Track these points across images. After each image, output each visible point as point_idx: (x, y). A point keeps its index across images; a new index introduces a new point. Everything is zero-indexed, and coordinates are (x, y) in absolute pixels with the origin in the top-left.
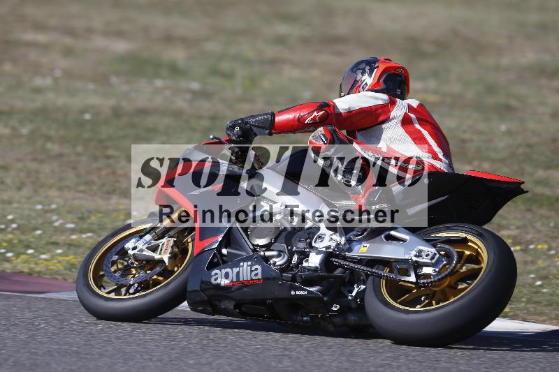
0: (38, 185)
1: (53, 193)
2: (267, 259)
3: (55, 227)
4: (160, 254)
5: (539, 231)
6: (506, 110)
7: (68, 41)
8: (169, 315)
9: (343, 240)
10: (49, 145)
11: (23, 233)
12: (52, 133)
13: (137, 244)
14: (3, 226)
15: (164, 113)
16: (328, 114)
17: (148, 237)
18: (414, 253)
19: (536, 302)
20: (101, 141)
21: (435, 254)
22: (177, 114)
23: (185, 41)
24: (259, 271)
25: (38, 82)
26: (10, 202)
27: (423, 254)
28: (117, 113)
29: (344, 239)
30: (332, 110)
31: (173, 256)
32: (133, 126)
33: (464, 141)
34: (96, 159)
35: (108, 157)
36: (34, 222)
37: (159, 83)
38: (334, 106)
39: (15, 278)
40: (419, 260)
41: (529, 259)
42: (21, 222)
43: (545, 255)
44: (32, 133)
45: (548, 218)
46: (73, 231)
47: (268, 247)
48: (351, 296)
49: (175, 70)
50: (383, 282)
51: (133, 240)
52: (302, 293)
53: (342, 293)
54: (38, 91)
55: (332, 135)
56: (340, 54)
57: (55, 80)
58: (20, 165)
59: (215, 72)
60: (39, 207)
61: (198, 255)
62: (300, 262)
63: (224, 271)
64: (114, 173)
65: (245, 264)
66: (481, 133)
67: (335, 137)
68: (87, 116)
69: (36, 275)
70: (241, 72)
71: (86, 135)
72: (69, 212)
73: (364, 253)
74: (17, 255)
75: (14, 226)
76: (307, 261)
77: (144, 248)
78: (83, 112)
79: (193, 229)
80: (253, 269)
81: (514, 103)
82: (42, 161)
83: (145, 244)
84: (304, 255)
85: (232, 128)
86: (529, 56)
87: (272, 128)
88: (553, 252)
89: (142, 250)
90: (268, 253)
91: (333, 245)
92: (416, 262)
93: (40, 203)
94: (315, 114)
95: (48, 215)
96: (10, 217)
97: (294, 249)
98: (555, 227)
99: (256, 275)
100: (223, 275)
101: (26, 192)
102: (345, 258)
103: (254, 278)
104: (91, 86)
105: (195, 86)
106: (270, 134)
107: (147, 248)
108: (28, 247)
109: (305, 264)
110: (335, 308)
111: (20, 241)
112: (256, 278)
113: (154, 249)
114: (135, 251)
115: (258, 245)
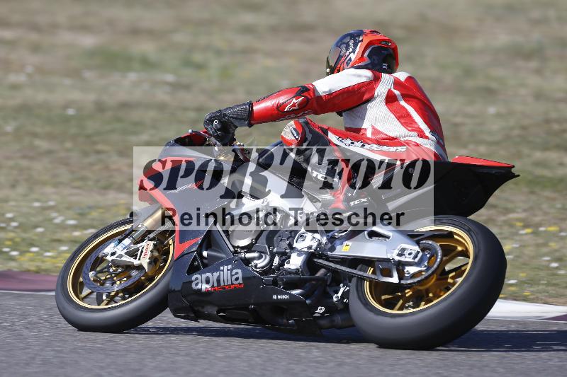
0: (33, 183)
1: (49, 190)
2: (247, 262)
3: (57, 225)
4: (139, 259)
5: (546, 214)
6: (489, 93)
7: (34, 37)
8: (149, 324)
9: (324, 240)
10: (38, 142)
11: (25, 231)
12: (38, 130)
13: (115, 249)
14: (3, 225)
15: (147, 106)
16: (308, 99)
17: (127, 241)
18: (397, 252)
19: (555, 285)
20: (88, 136)
21: (418, 252)
22: (162, 107)
23: (151, 33)
24: (240, 275)
25: (13, 78)
26: (6, 200)
27: (406, 253)
28: (100, 108)
29: (325, 238)
30: (312, 94)
31: (153, 261)
32: (119, 120)
33: (456, 125)
34: (85, 154)
35: (98, 152)
36: (33, 219)
37: (132, 76)
38: (314, 90)
39: (23, 277)
40: (402, 259)
41: (540, 241)
42: (22, 220)
43: (557, 236)
44: (17, 130)
45: (554, 199)
46: (75, 227)
47: (249, 248)
48: (337, 297)
49: (146, 64)
50: (367, 284)
51: (112, 245)
52: (284, 297)
53: (328, 293)
54: (15, 87)
55: (303, 128)
56: (310, 41)
57: (29, 75)
58: (11, 163)
59: (188, 63)
60: (37, 204)
61: (178, 259)
62: (282, 264)
63: (204, 276)
64: (107, 168)
65: (226, 267)
66: (472, 116)
67: (307, 130)
68: (71, 112)
69: (43, 273)
70: (215, 64)
71: (73, 130)
72: (68, 208)
73: (346, 252)
74: (22, 253)
75: (14, 224)
76: (288, 263)
77: (123, 253)
78: (66, 107)
79: (173, 232)
80: (233, 273)
81: (494, 85)
82: (32, 158)
83: (124, 249)
84: (285, 257)
85: (210, 121)
86: (502, 38)
87: (251, 118)
88: (563, 234)
89: (121, 256)
90: (249, 255)
91: (315, 244)
92: (399, 261)
93: (37, 200)
94: (294, 101)
95: (47, 212)
96: (9, 215)
97: (275, 250)
98: (563, 209)
99: (237, 279)
100: (204, 280)
101: (21, 190)
102: (327, 258)
103: (235, 282)
104: (67, 81)
105: (170, 78)
106: (250, 125)
107: (126, 253)
108: (33, 245)
109: (286, 266)
110: (321, 310)
111: (23, 240)
112: (237, 282)
113: (133, 254)
114: (114, 257)
115: (238, 247)
